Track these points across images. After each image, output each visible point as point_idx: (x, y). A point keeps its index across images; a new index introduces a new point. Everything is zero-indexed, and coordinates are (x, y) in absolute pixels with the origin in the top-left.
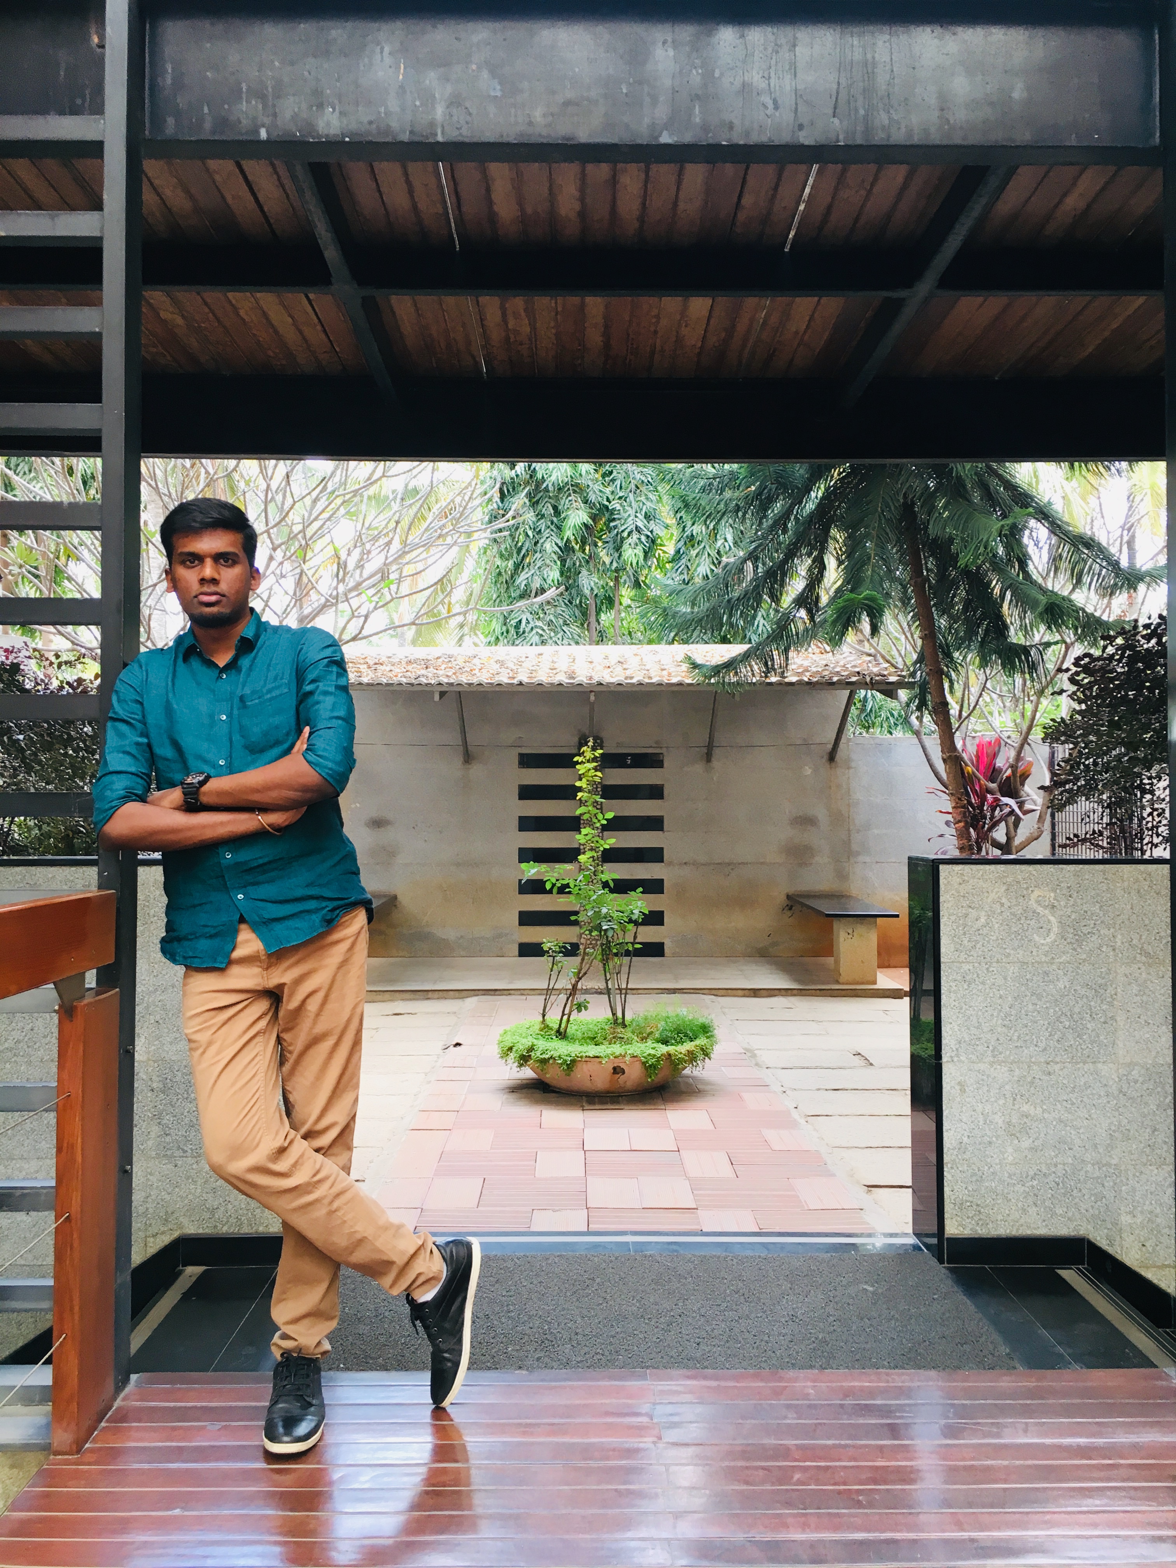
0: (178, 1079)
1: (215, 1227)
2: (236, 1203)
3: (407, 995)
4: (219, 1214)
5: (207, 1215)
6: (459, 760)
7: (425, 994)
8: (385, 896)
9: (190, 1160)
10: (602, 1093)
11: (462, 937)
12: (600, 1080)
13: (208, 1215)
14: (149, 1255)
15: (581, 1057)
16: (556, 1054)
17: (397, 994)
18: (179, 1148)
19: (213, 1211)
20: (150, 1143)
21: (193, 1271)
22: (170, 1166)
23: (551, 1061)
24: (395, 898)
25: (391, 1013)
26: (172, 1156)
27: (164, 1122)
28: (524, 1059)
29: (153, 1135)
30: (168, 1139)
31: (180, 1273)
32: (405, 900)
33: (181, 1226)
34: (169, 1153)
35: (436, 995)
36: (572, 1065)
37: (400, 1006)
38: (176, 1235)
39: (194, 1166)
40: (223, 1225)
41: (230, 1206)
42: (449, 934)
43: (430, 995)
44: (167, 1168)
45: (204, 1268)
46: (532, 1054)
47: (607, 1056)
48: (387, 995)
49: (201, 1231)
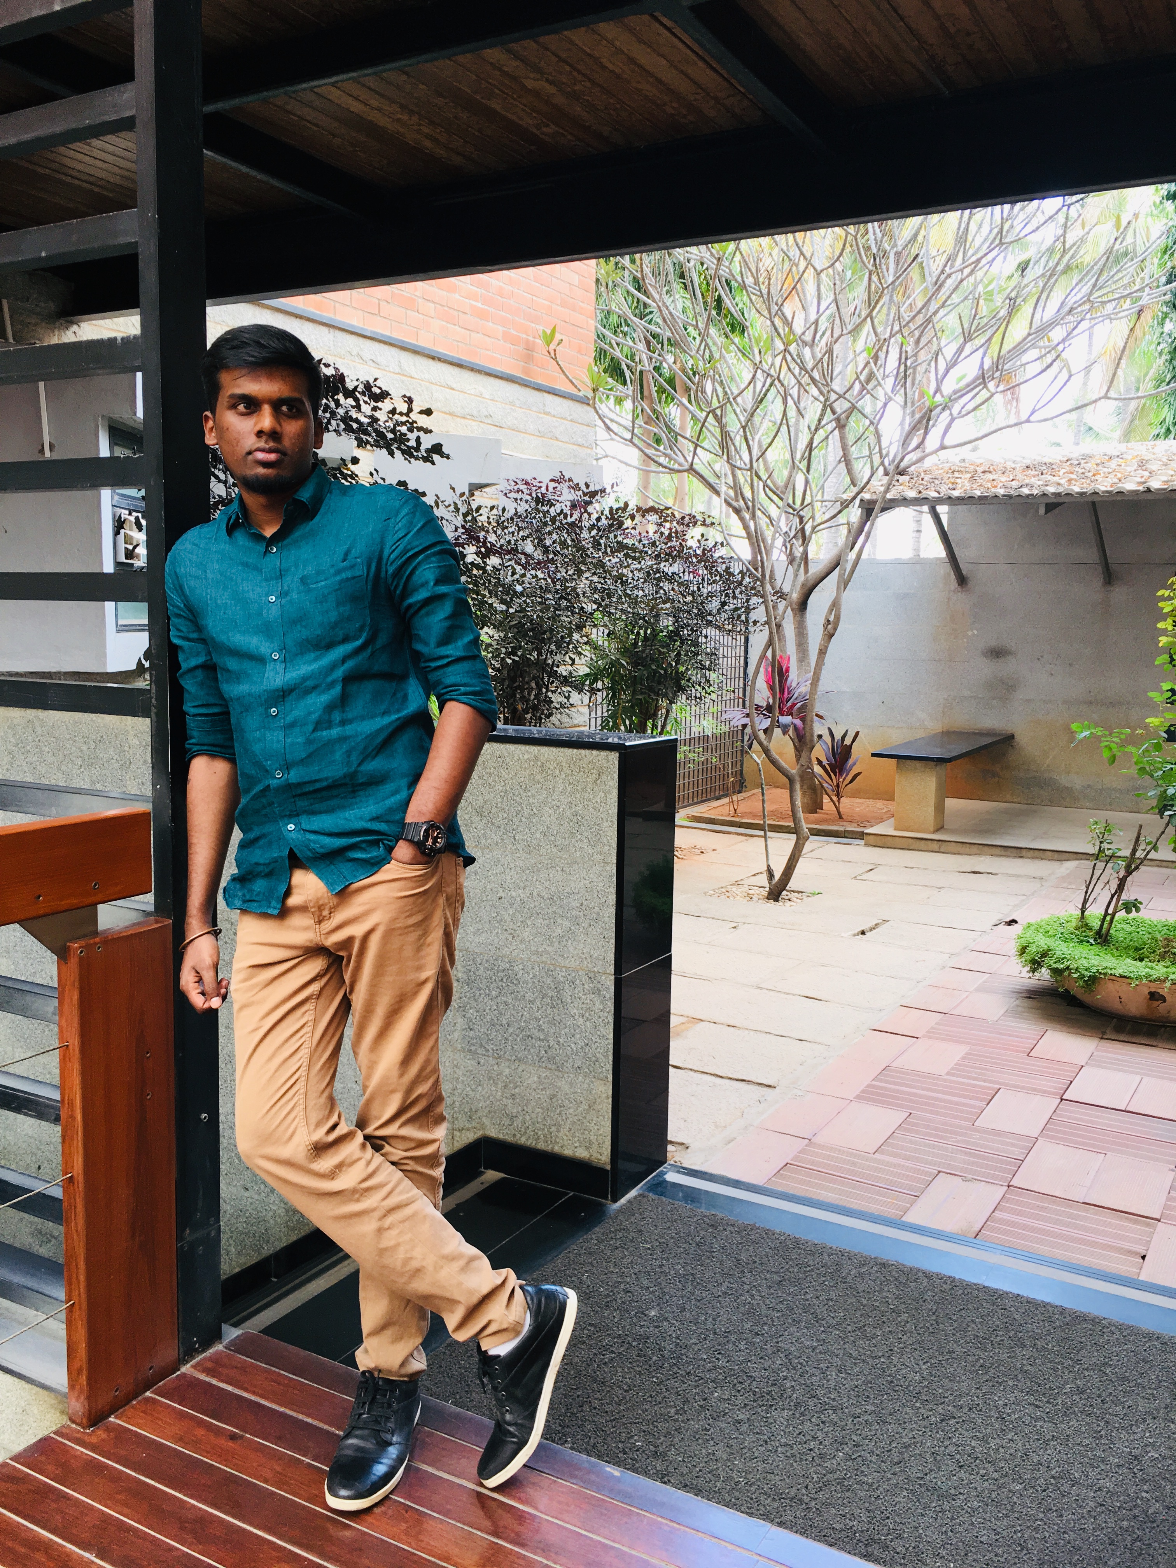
0: (480, 972)
1: (514, 1135)
2: (534, 1116)
3: (997, 851)
4: (518, 1122)
5: (506, 1121)
6: (1097, 582)
7: (1018, 852)
8: (1000, 735)
9: (491, 1061)
10: (1137, 1018)
11: (1089, 786)
12: (1135, 1005)
13: (508, 1122)
14: (456, 1149)
15: (1105, 974)
16: (1074, 965)
17: (986, 848)
18: (481, 1046)
19: (512, 1118)
20: (456, 1035)
21: (491, 1176)
22: (474, 1063)
23: (1066, 973)
24: (1012, 737)
25: (969, 870)
26: (475, 1053)
27: (468, 1015)
28: (1035, 964)
29: (458, 1027)
30: (472, 1033)
31: (482, 1173)
32: (1023, 738)
33: (483, 1126)
34: (473, 1048)
35: (1031, 853)
36: (1093, 980)
37: (983, 862)
38: (479, 1134)
39: (496, 1068)
40: (522, 1135)
41: (528, 1118)
42: (1076, 781)
43: (1024, 853)
44: (471, 1063)
45: (502, 1175)
46: (1046, 960)
47: (1139, 978)
48: (974, 849)
49: (501, 1137)
